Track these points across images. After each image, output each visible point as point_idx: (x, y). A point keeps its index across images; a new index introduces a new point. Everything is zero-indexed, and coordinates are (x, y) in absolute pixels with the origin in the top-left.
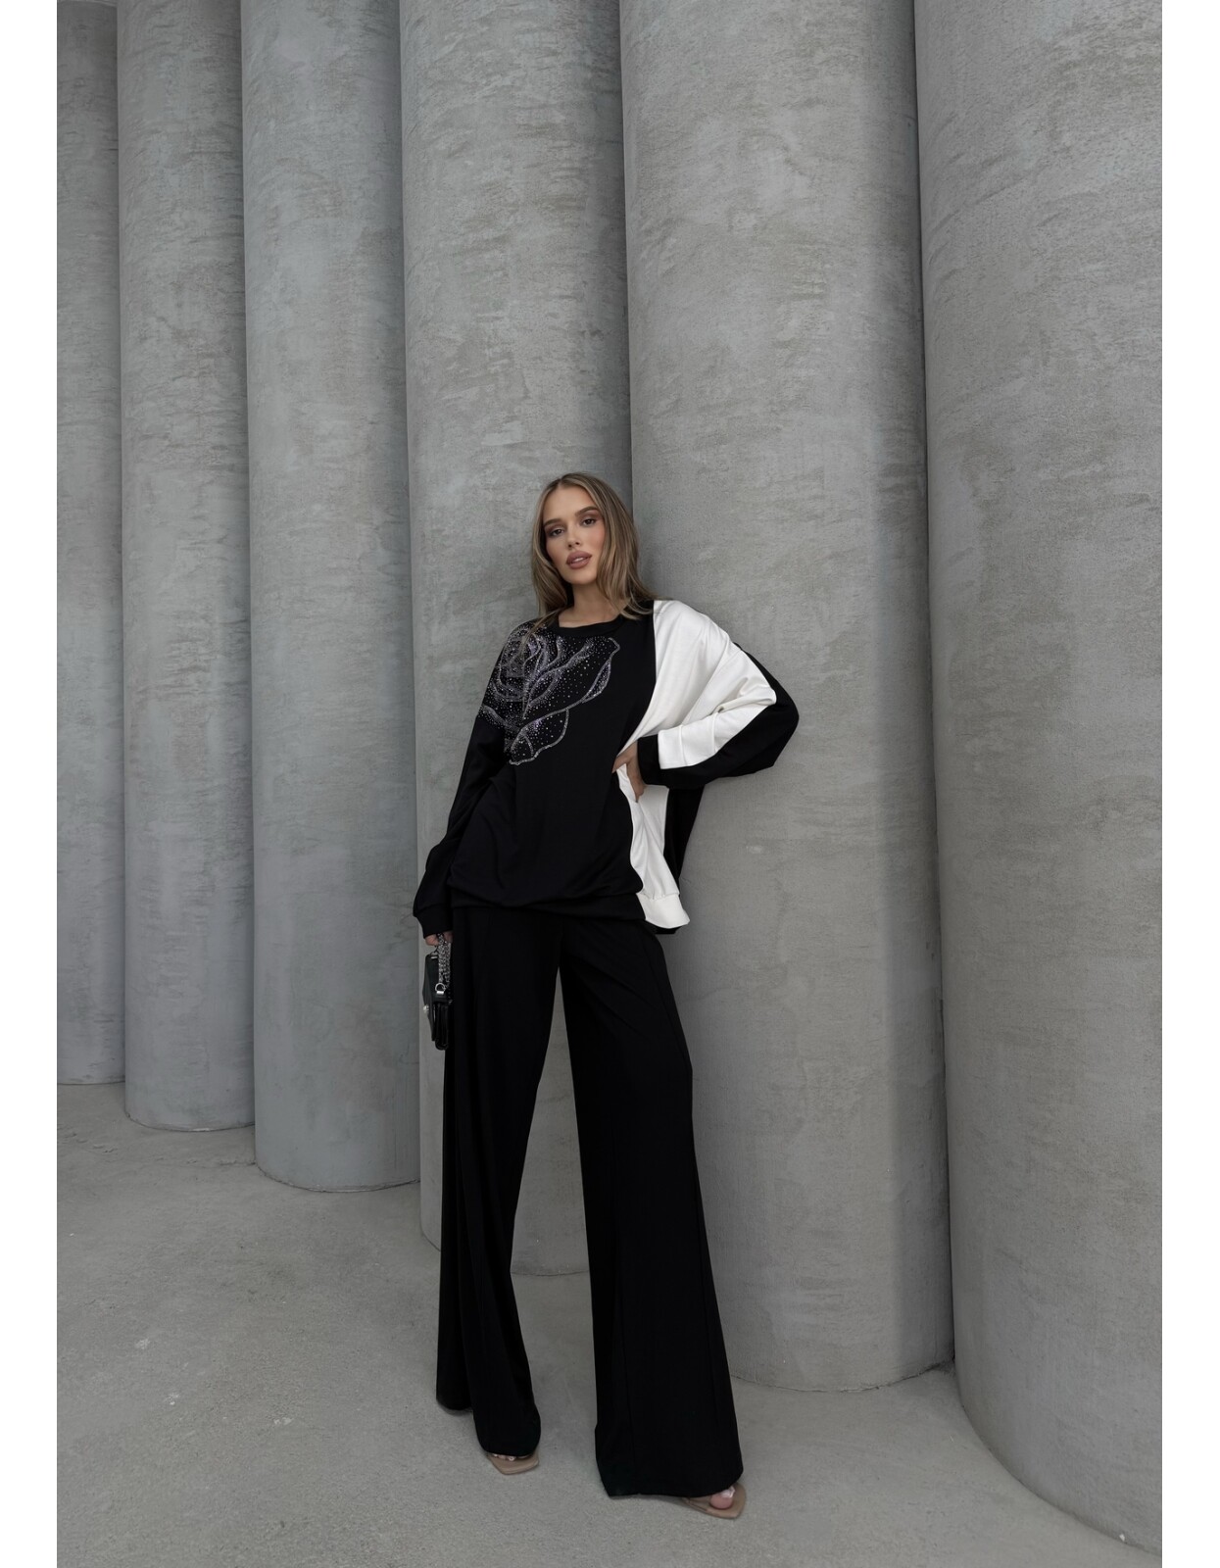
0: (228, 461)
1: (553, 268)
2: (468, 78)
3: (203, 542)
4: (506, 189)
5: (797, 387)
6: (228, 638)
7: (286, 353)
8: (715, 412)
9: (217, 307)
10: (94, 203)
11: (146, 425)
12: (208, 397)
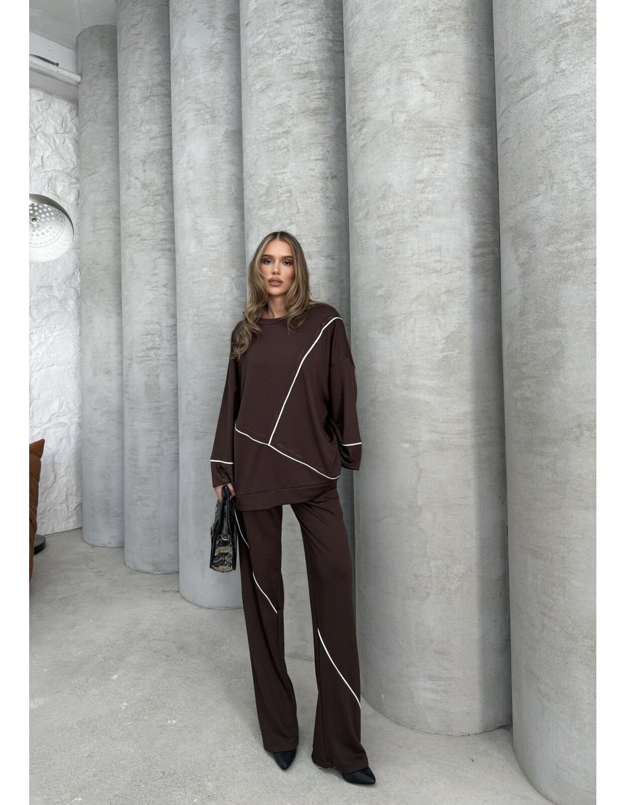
0: (168, 246)
1: (312, 145)
2: (270, 51)
3: (156, 287)
4: (288, 106)
5: (427, 203)
6: (169, 333)
7: (190, 194)
8: (386, 218)
9: (162, 171)
10: (109, 122)
11: (130, 230)
12: (158, 215)
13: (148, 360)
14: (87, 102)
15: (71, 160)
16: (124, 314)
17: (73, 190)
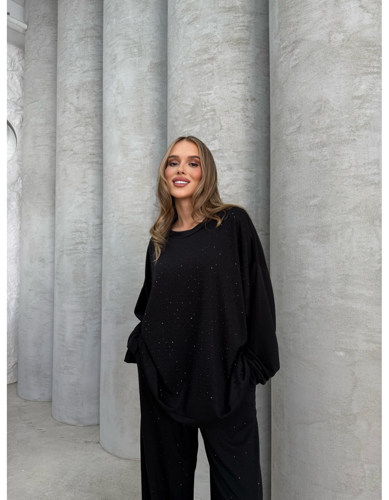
0: (96, 160)
1: (235, 71)
3: (85, 192)
5: (365, 118)
6: (95, 231)
7: (118, 114)
8: (320, 132)
9: (93, 98)
10: (49, 61)
11: (64, 146)
12: (88, 134)
13: (77, 253)
14: (32, 45)
15: (17, 92)
16: (57, 214)
17: (18, 115)
